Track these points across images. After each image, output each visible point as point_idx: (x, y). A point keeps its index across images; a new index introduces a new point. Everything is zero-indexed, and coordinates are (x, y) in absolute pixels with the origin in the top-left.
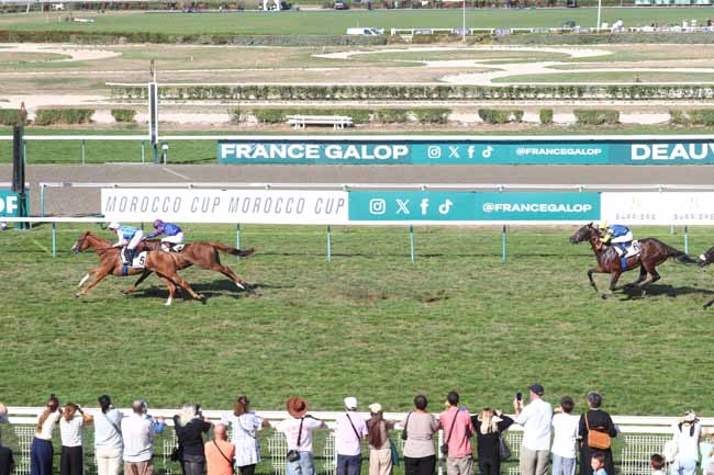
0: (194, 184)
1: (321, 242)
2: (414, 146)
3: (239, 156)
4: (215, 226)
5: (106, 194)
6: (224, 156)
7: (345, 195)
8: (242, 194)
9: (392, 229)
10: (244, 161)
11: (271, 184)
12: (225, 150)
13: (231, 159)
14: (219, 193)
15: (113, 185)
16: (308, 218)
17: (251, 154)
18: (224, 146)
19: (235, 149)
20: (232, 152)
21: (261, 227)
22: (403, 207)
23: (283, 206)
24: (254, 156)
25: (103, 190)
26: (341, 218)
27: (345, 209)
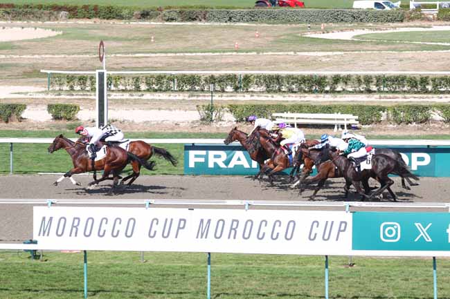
0: (153, 201)
1: (316, 278)
2: (438, 155)
3: (211, 165)
4: (179, 256)
5: (39, 213)
6: (192, 165)
7: (348, 217)
8: (214, 215)
9: (408, 261)
10: (217, 171)
11: (252, 202)
12: (193, 158)
13: (201, 169)
14: (184, 213)
15: (48, 201)
16: (300, 246)
17: (227, 162)
18: (192, 153)
19: (206, 157)
20: (202, 160)
21: (239, 258)
22: (423, 233)
23: (267, 230)
24: (231, 165)
25: (35, 208)
26: (342, 246)
27: (347, 236)
